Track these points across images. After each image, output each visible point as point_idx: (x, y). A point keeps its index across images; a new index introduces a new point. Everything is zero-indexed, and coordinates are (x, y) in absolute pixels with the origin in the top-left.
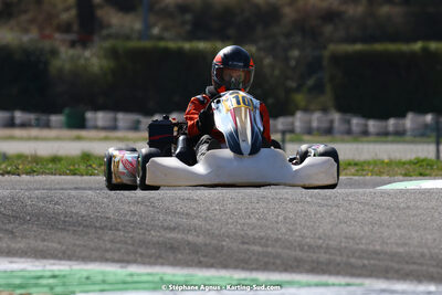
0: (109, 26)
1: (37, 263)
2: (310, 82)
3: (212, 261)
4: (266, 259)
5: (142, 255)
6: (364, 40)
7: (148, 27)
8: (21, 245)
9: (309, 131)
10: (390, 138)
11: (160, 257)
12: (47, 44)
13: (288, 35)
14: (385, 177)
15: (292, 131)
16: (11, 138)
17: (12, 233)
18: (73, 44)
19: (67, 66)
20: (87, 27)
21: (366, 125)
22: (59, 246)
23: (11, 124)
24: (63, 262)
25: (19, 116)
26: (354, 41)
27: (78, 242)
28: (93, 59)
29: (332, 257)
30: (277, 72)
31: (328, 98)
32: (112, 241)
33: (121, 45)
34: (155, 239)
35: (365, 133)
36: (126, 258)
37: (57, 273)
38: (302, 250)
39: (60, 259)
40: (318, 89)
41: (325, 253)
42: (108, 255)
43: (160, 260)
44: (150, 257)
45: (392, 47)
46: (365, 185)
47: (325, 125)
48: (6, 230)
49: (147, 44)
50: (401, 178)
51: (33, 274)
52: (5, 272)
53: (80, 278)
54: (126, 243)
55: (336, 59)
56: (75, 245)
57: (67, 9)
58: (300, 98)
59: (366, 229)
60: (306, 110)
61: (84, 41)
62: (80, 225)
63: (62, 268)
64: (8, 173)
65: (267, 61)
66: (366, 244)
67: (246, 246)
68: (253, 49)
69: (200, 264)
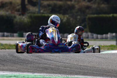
0: (29, 10)
1: (10, 73)
3: (56, 72)
4: (71, 72)
5: (38, 70)
6: (97, 14)
7: (40, 10)
8: (6, 68)
10: (104, 40)
11: (43, 71)
12: (13, 15)
13: (77, 12)
14: (102, 50)
16: (4, 40)
17: (4, 65)
18: (20, 15)
19: (18, 21)
20: (23, 10)
21: (97, 36)
22: (16, 68)
23: (3, 36)
24: (17, 72)
25: (6, 34)
26: (94, 14)
27: (21, 67)
28: (25, 19)
29: (89, 71)
30: (74, 22)
31: (87, 29)
32: (30, 67)
33: (32, 15)
34: (42, 66)
35: (97, 38)
36: (34, 71)
37: (15, 75)
38: (80, 69)
39: (16, 72)
41: (87, 70)
42: (29, 71)
43: (43, 72)
44: (40, 71)
45: (104, 15)
47: (87, 36)
48: (2, 64)
49: (39, 15)
50: (107, 50)
51: (9, 76)
52: (2, 75)
53: (22, 77)
54: (34, 67)
55: (90, 19)
57: (18, 6)
59: (97, 63)
61: (23, 14)
62: (22, 62)
63: (17, 74)
64: (3, 49)
65: (71, 19)
66: (98, 68)
67: (65, 68)
68: (67, 16)
69: (53, 73)
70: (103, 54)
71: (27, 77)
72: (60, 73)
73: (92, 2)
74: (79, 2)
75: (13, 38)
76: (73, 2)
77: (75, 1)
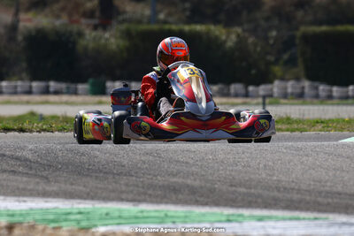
0: (124, 12)
1: (67, 202)
2: (286, 57)
3: (206, 200)
4: (250, 199)
5: (150, 195)
6: (329, 23)
7: (155, 13)
8: (54, 188)
9: (285, 96)
10: (350, 101)
11: (165, 197)
12: (75, 28)
13: (267, 19)
14: (346, 133)
15: (271, 96)
16: (47, 103)
17: (47, 178)
18: (95, 28)
19: (91, 45)
20: (107, 13)
21: (331, 91)
22: (84, 189)
23: (46, 91)
24: (87, 202)
25: (53, 85)
26: (320, 23)
27: (99, 186)
28: (111, 39)
29: (303, 197)
30: (259, 49)
31: (300, 69)
32: (127, 185)
33: (134, 28)
34: (161, 183)
35: (330, 97)
36: (137, 198)
37: (82, 210)
38: (279, 191)
39: (85, 199)
40: (292, 62)
41: (297, 193)
42: (124, 196)
43: (165, 200)
44: (157, 196)
45: (351, 28)
46: (329, 139)
47: (298, 91)
48: (42, 176)
49: (155, 27)
51: (63, 211)
52: (42, 209)
53: (101, 215)
54: (137, 186)
55: (306, 38)
56: (97, 188)
58: (277, 69)
59: (331, 174)
60: (282, 79)
61: (104, 25)
62: (101, 171)
63: (87, 206)
64: (44, 130)
65: (251, 40)
66: (331, 187)
67: (234, 188)
68: (239, 30)
69: (197, 203)
70: (348, 145)
71: (117, 214)
72: (217, 204)
75: (73, 98)
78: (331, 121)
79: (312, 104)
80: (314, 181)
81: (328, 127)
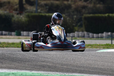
0: (27, 9)
2: (79, 24)
3: (54, 70)
4: (68, 70)
5: (36, 68)
6: (93, 13)
7: (37, 9)
8: (4, 65)
9: (79, 37)
10: (99, 39)
12: (11, 14)
13: (73, 12)
14: (98, 49)
15: (74, 37)
16: (2, 38)
17: (2, 63)
18: (18, 14)
19: (16, 20)
20: (21, 9)
21: (93, 35)
22: (14, 66)
23: (2, 34)
25: (4, 32)
26: (90, 13)
27: (19, 65)
28: (23, 18)
29: (85, 69)
30: (70, 22)
31: (83, 28)
32: (28, 65)
33: (30, 14)
34: (39, 64)
35: (93, 37)
36: (31, 69)
37: (14, 73)
38: (77, 67)
39: (15, 69)
40: (81, 26)
41: (83, 68)
42: (27, 68)
43: (40, 70)
44: (38, 69)
45: (100, 15)
46: (93, 51)
47: (83, 35)
49: (37, 14)
50: (102, 49)
51: (7, 73)
54: (31, 65)
55: (86, 18)
56: (18, 66)
57: (16, 5)
58: (76, 28)
59: (93, 62)
60: (78, 31)
61: (20, 13)
62: (20, 60)
63: (15, 71)
64: (1, 47)
65: (68, 19)
66: (94, 66)
69: (51, 71)
70: (99, 53)
71: (25, 74)
73: (88, 2)
74: (75, 2)
75: (10, 37)
76: (69, 2)
77: (72, 1)
78: (94, 45)
79: (87, 39)
80: (88, 64)
81: (93, 47)
